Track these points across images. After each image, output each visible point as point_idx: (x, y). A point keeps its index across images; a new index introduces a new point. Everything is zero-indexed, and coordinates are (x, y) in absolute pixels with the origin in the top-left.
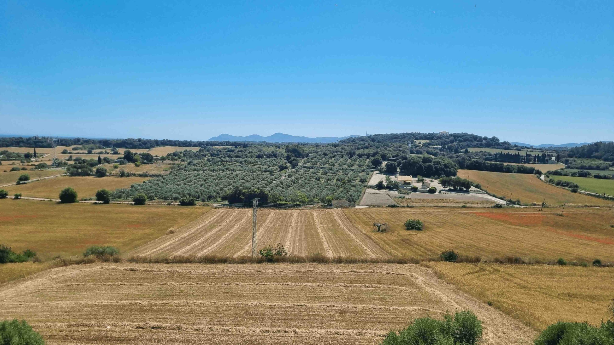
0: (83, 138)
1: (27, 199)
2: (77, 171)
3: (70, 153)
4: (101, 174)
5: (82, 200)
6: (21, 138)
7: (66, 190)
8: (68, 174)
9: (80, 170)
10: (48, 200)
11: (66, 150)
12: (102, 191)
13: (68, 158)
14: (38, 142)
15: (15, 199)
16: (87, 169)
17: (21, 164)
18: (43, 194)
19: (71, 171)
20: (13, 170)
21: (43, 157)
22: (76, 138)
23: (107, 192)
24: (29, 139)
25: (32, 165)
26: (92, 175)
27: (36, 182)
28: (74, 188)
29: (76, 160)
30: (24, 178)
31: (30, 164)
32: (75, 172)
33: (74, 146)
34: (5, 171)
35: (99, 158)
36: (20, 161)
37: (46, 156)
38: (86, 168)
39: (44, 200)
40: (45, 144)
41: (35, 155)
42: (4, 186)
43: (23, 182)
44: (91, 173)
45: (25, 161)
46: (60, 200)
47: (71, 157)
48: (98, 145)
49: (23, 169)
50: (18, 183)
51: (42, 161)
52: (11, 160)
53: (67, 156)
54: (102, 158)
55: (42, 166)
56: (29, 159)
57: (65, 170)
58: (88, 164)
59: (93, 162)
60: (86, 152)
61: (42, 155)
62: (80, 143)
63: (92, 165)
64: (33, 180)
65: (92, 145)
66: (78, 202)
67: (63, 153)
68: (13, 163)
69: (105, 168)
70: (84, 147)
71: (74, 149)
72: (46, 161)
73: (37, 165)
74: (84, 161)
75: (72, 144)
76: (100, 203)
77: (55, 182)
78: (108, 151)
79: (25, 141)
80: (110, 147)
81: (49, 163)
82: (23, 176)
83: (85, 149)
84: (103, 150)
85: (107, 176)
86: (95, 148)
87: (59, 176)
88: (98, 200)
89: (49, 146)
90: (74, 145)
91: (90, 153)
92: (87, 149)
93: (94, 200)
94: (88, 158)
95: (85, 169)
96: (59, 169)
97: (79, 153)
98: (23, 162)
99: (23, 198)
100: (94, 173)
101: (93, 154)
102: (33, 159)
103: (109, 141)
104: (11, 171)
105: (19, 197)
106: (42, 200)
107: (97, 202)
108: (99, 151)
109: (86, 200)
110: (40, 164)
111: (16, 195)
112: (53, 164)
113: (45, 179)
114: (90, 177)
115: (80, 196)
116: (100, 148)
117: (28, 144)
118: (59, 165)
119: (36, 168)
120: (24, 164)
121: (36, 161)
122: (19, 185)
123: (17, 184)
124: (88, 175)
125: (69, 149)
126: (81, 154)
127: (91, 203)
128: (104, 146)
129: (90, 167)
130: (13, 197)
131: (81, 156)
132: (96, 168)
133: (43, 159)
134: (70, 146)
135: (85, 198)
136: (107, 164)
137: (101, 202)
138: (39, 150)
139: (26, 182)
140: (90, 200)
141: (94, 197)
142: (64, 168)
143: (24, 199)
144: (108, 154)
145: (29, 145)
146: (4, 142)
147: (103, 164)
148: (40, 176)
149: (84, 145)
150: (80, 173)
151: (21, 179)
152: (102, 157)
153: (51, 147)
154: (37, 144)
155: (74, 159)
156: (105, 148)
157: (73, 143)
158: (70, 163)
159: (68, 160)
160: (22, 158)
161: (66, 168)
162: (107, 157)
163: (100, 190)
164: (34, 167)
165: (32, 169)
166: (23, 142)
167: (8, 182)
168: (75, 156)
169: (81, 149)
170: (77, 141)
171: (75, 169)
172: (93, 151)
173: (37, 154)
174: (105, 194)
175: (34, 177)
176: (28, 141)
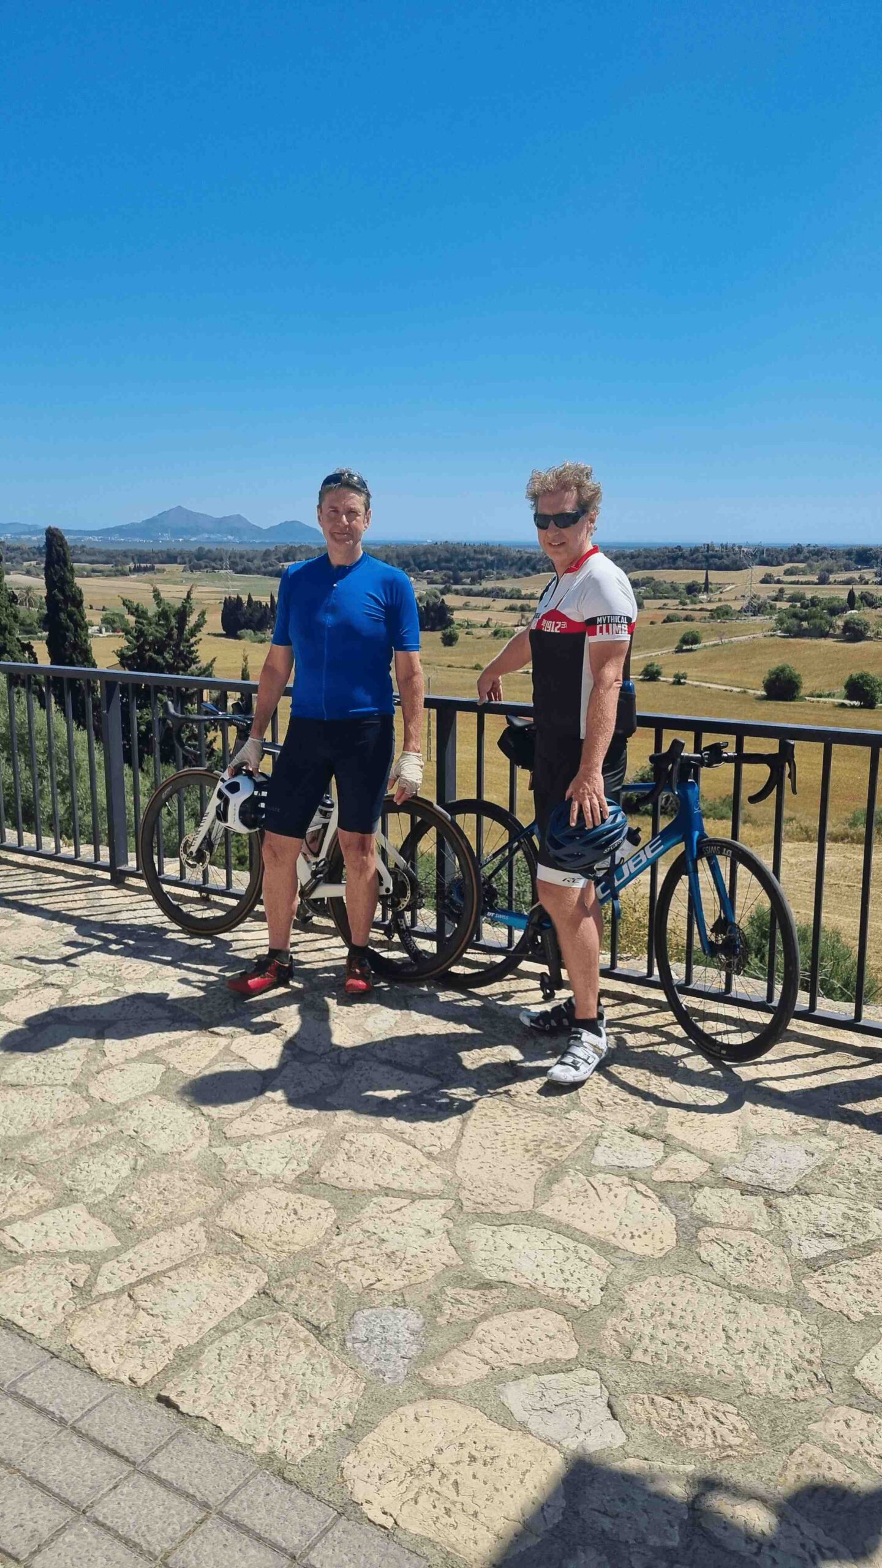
0: (809, 545)
1: (696, 686)
2: (800, 626)
3: (779, 582)
4: (854, 633)
5: (812, 695)
7: (778, 669)
8: (779, 633)
9: (805, 624)
10: (738, 690)
11: (770, 576)
12: (862, 677)
13: (774, 594)
14: (713, 556)
15: (674, 683)
16: (823, 622)
17: (680, 607)
18: (727, 676)
19: (785, 625)
20: (669, 620)
21: (721, 592)
22: (795, 547)
23: (873, 681)
24: (696, 550)
25: (701, 610)
26: (833, 636)
27: (714, 648)
28: (797, 668)
29: (793, 599)
30: (690, 640)
31: (698, 607)
32: (796, 629)
33: (788, 566)
34: (652, 623)
35: (851, 594)
36: (677, 601)
37: (728, 589)
38: (821, 618)
39: (731, 691)
40: (726, 561)
41: (706, 587)
42: (653, 654)
43: (688, 647)
44: (831, 631)
45: (688, 601)
46: (764, 693)
47: (781, 591)
48: (843, 561)
49: (687, 619)
50: (680, 650)
51: (720, 600)
52: (660, 598)
53: (772, 590)
54: (857, 594)
55: (722, 613)
56: (695, 596)
57: (772, 623)
58: (823, 609)
59: (835, 603)
60: (815, 579)
61: (720, 587)
62: (802, 557)
63: (834, 611)
64: (707, 644)
65: (829, 562)
66: (802, 699)
67: (763, 582)
68: (665, 605)
69: (866, 618)
70: (810, 566)
71: (788, 572)
72: (728, 600)
73: (711, 611)
74: (814, 602)
75: (784, 561)
76: (853, 707)
77: (753, 649)
78: (867, 577)
79: (687, 554)
80: (872, 567)
81: (736, 606)
82: (688, 634)
83: (811, 570)
84: (856, 575)
85: (870, 639)
86: (835, 568)
87: (759, 635)
88: (848, 697)
89: (737, 566)
90: (788, 562)
91: (823, 581)
92: (818, 572)
93: (839, 697)
94: (824, 593)
95: (817, 621)
96: (759, 619)
97: (797, 583)
98: (685, 604)
99: (690, 682)
100: (838, 632)
101: (830, 584)
102: (703, 597)
103: (871, 549)
104: (665, 622)
105: (682, 681)
106: (726, 690)
107: (847, 702)
108: (844, 576)
109: (820, 696)
110: (718, 608)
111: (676, 676)
112: (748, 607)
113: (732, 642)
114: (829, 641)
115: (807, 685)
116: (847, 569)
117: (693, 561)
118: (757, 609)
119: (712, 617)
120: (685, 607)
121: (710, 601)
122: (680, 654)
123: (676, 652)
124: (825, 635)
125: (777, 571)
126: (802, 583)
127: (833, 703)
128: (857, 562)
129: (828, 617)
130: (671, 680)
131: (804, 589)
132: (844, 619)
133: (722, 596)
134: (779, 564)
135: (818, 692)
136: (868, 610)
137: (857, 703)
138: (715, 576)
139: (694, 647)
140: (829, 696)
141: (841, 690)
142: (771, 618)
143: (692, 685)
144: (867, 583)
145: (693, 565)
146: (647, 557)
147: (859, 609)
148: (721, 635)
149: (810, 561)
150: (806, 629)
151: (685, 641)
152: (858, 590)
153: (739, 569)
154: (711, 561)
155: (788, 596)
156: (860, 569)
157: (788, 559)
158: (779, 604)
159: (776, 599)
160: (681, 593)
161: (775, 617)
162: (871, 592)
163: (855, 673)
164: (707, 614)
165: (705, 618)
166: (683, 557)
167: (661, 646)
168: (790, 590)
169: (804, 572)
170: (795, 553)
171: (795, 621)
172: (832, 578)
173: (711, 584)
174: (866, 683)
175: (709, 636)
176: (692, 555)
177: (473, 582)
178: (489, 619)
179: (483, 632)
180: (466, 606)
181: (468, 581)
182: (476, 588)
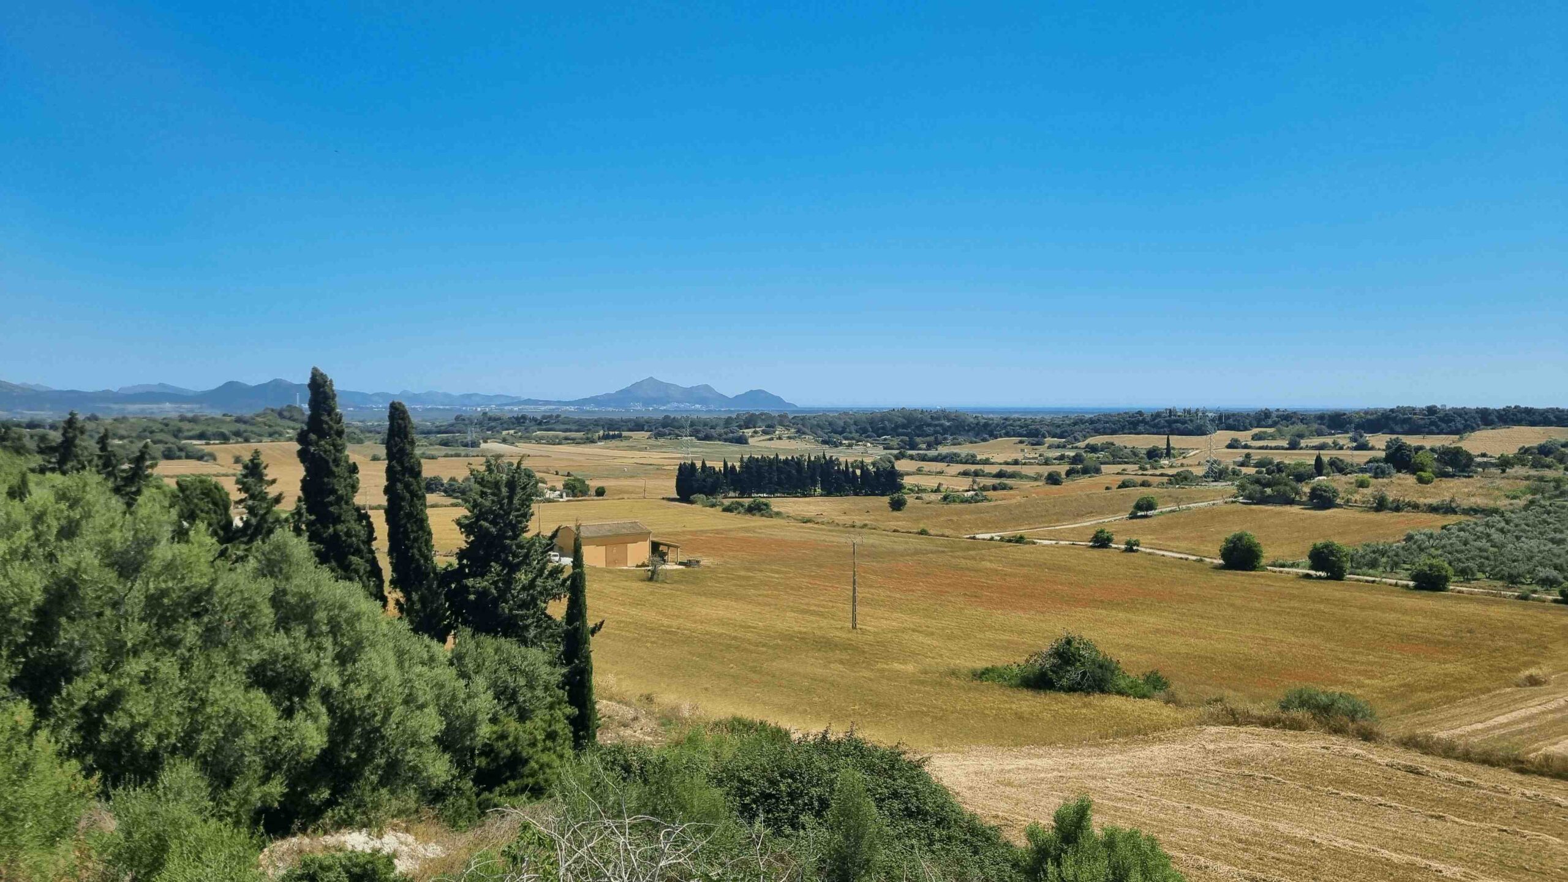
0: (1278, 410)
1: (1150, 554)
2: (1263, 492)
3: (1246, 447)
4: (1322, 500)
5: (1274, 565)
6: (1140, 413)
7: (1235, 536)
8: (1241, 499)
9: (1268, 491)
10: (1194, 558)
11: (1236, 441)
12: (1326, 546)
13: (1241, 459)
14: (1176, 421)
15: (1126, 550)
16: (1288, 488)
17: (1140, 472)
18: (1183, 545)
19: (1247, 492)
20: (1124, 485)
21: (1184, 458)
22: (1262, 411)
23: (1339, 550)
24: (1158, 415)
25: (1162, 475)
26: (1299, 503)
27: (1170, 515)
28: (1255, 535)
29: (1259, 464)
30: (1145, 506)
31: (1158, 472)
32: (1258, 495)
33: (1256, 430)
34: (1107, 488)
35: (1318, 460)
36: (1136, 467)
37: (1192, 454)
38: (1286, 485)
39: (1187, 559)
40: (1190, 427)
41: (1168, 453)
42: (1106, 520)
43: (1143, 513)
44: (1297, 498)
45: (1148, 466)
46: (1221, 562)
47: (1248, 456)
48: (1315, 426)
49: (1144, 484)
50: (1133, 516)
51: (1182, 465)
52: (1120, 463)
53: (1239, 455)
54: (1326, 459)
55: (1182, 479)
56: (1156, 461)
57: (1233, 490)
58: (1289, 475)
59: (1302, 469)
60: (1285, 444)
61: (1183, 453)
62: (1270, 422)
63: (1300, 478)
64: (1164, 510)
65: (1300, 427)
66: (1263, 569)
67: (1229, 446)
68: (1124, 470)
69: (1334, 485)
70: (1279, 431)
71: (1255, 437)
72: (1191, 466)
73: (1172, 476)
74: (1280, 468)
75: (1252, 426)
76: (1320, 578)
77: (1212, 516)
78: (1341, 442)
79: (1148, 419)
80: (1346, 432)
81: (1199, 471)
82: (1143, 499)
83: (1282, 435)
84: (1329, 440)
85: (1339, 506)
86: (1307, 434)
87: (1220, 501)
88: (1312, 568)
89: (1200, 431)
90: (1257, 427)
91: (1293, 446)
92: (1288, 437)
93: (1304, 568)
94: (1290, 459)
95: (1282, 488)
96: (1220, 485)
97: (1266, 448)
98: (1146, 470)
99: (1143, 549)
100: (1304, 499)
101: (1301, 449)
102: (1165, 462)
103: (1345, 414)
104: (1120, 487)
105: (1135, 548)
106: (1181, 558)
107: (1312, 572)
108: (1317, 441)
109: (1283, 566)
110: (1178, 474)
111: (1128, 543)
112: (1208, 473)
113: (1189, 509)
114: (1296, 509)
115: (1268, 554)
116: (1320, 434)
117: (1155, 426)
118: (1218, 474)
119: (1170, 483)
120: (1145, 472)
121: (1171, 467)
122: (1134, 520)
123: (1130, 518)
124: (1292, 502)
125: (1244, 436)
126: (1271, 448)
127: (1297, 574)
128: (1330, 427)
129: (1294, 484)
130: (1123, 547)
131: (1273, 454)
132: (1310, 486)
133: (1185, 461)
134: (1246, 429)
135: (1280, 561)
136: (1338, 476)
137: (1323, 574)
138: (1177, 441)
139: (1149, 513)
140: (1292, 566)
141: (1305, 560)
142: (1233, 484)
143: (1145, 553)
144: (1341, 448)
145: (1155, 430)
146: (1107, 422)
147: (1328, 475)
148: (1178, 501)
149: (1279, 426)
150: (1269, 496)
151: (1139, 507)
152: (1326, 456)
153: (1203, 433)
154: (1174, 426)
155: (1255, 462)
156: (1334, 434)
157: (1254, 422)
158: (1244, 470)
159: (1242, 464)
160: (1142, 458)
161: (1237, 483)
162: (1341, 458)
163: (1320, 542)
164: (1165, 479)
165: (1163, 484)
166: (1144, 421)
167: (1115, 513)
168: (1257, 455)
169: (1274, 438)
170: (1262, 418)
171: (1258, 488)
172: (1303, 443)
173: (1174, 449)
174: (1332, 553)
175: (1166, 503)
176: (1154, 420)
177: (929, 446)
178: (940, 484)
179: (933, 497)
180: (919, 471)
181: (924, 446)
182: (932, 453)
